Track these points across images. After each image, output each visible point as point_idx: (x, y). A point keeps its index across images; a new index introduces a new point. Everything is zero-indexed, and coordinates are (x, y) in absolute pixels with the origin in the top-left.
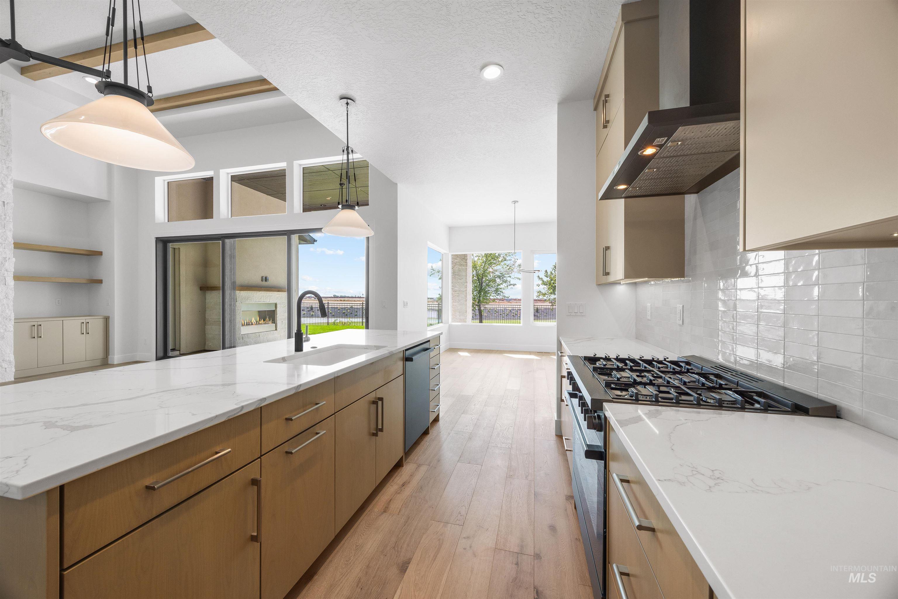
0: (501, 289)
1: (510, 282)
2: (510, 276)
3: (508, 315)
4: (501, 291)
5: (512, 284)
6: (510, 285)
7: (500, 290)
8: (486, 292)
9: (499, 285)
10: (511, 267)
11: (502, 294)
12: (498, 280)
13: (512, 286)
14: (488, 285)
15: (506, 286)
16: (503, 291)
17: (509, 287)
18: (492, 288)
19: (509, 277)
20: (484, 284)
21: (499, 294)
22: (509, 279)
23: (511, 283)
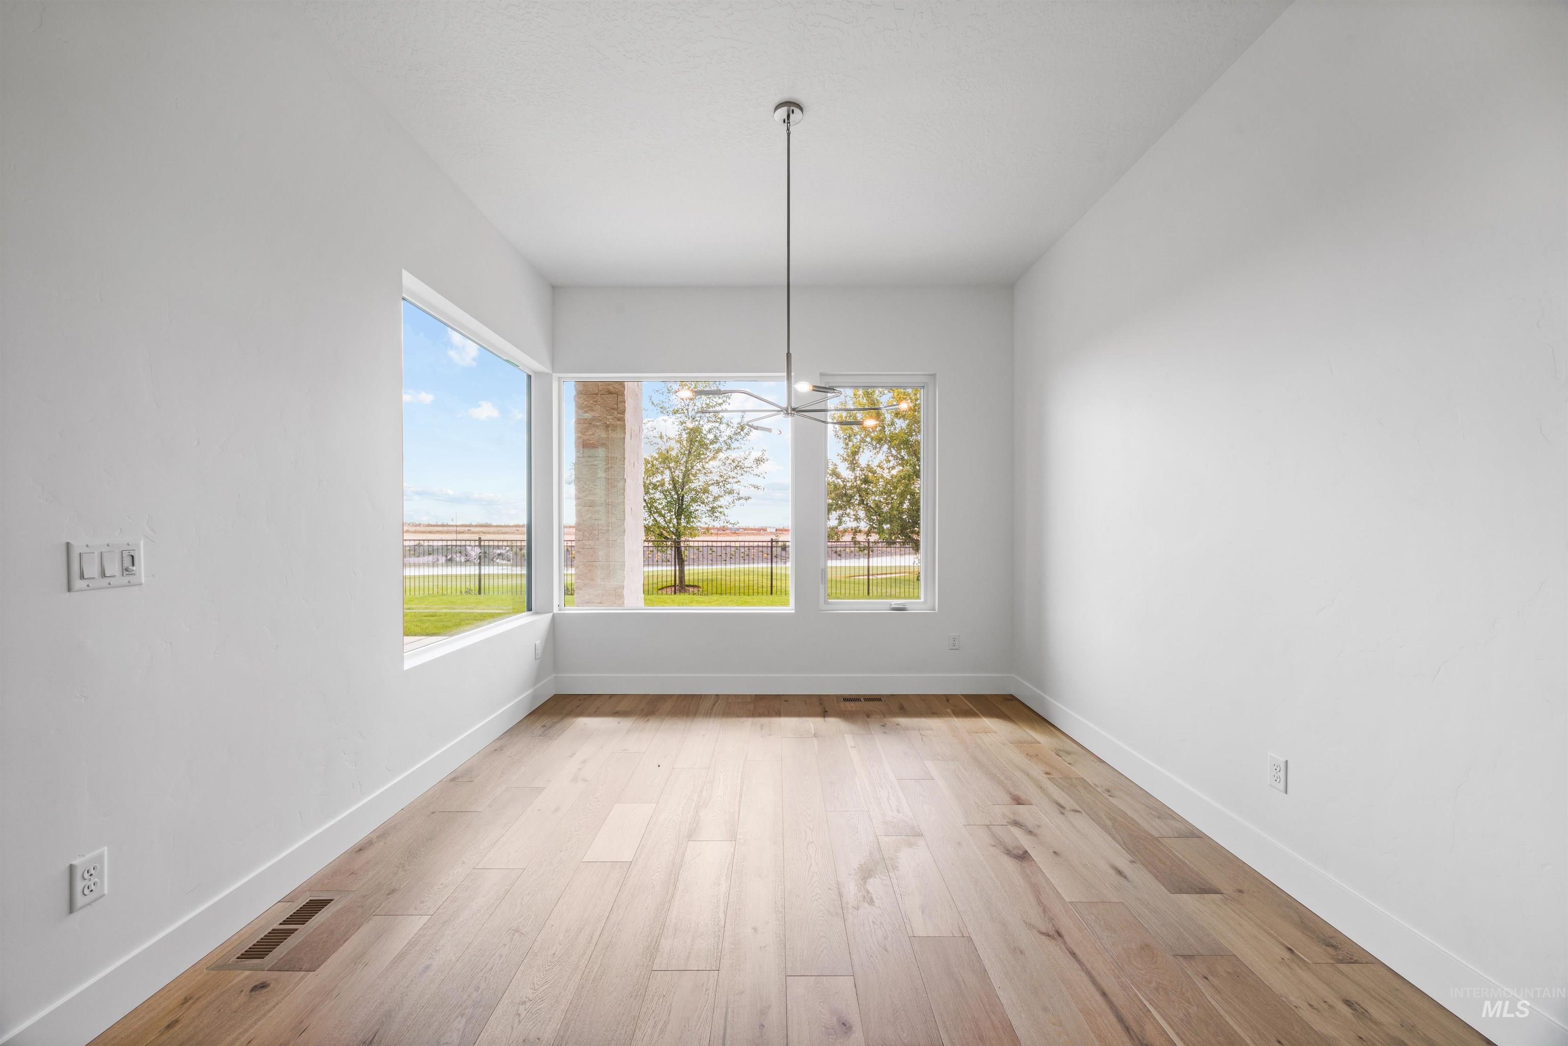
0: (721, 507)
1: (738, 494)
2: (739, 482)
3: (733, 555)
4: (721, 513)
5: (742, 498)
6: (739, 499)
7: (720, 510)
8: (689, 516)
9: (716, 499)
10: (740, 464)
11: (723, 517)
12: (714, 490)
13: (742, 501)
14: (694, 500)
15: (730, 502)
16: (726, 511)
17: (736, 502)
18: (704, 505)
19: (736, 482)
20: (687, 498)
21: (717, 517)
22: (736, 487)
23: (741, 495)
